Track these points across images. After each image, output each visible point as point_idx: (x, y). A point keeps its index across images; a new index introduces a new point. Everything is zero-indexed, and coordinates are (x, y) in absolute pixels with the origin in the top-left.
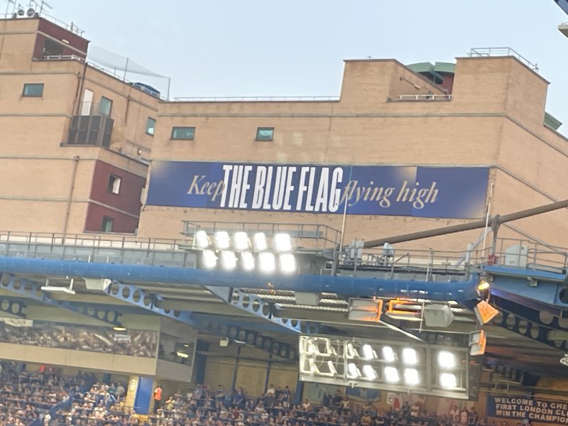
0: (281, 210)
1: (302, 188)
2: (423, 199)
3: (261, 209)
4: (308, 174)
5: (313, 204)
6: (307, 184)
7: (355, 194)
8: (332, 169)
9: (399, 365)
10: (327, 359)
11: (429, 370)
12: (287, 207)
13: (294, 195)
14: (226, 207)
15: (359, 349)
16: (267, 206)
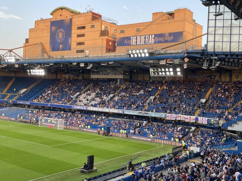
0: (143, 44)
1: (146, 40)
2: (170, 39)
3: (139, 45)
4: (147, 37)
5: (149, 42)
6: (147, 39)
7: (157, 39)
8: (152, 35)
9: (169, 72)
10: (156, 72)
11: (175, 72)
12: (144, 44)
13: (145, 41)
14: (132, 45)
15: (161, 69)
16: (140, 44)
